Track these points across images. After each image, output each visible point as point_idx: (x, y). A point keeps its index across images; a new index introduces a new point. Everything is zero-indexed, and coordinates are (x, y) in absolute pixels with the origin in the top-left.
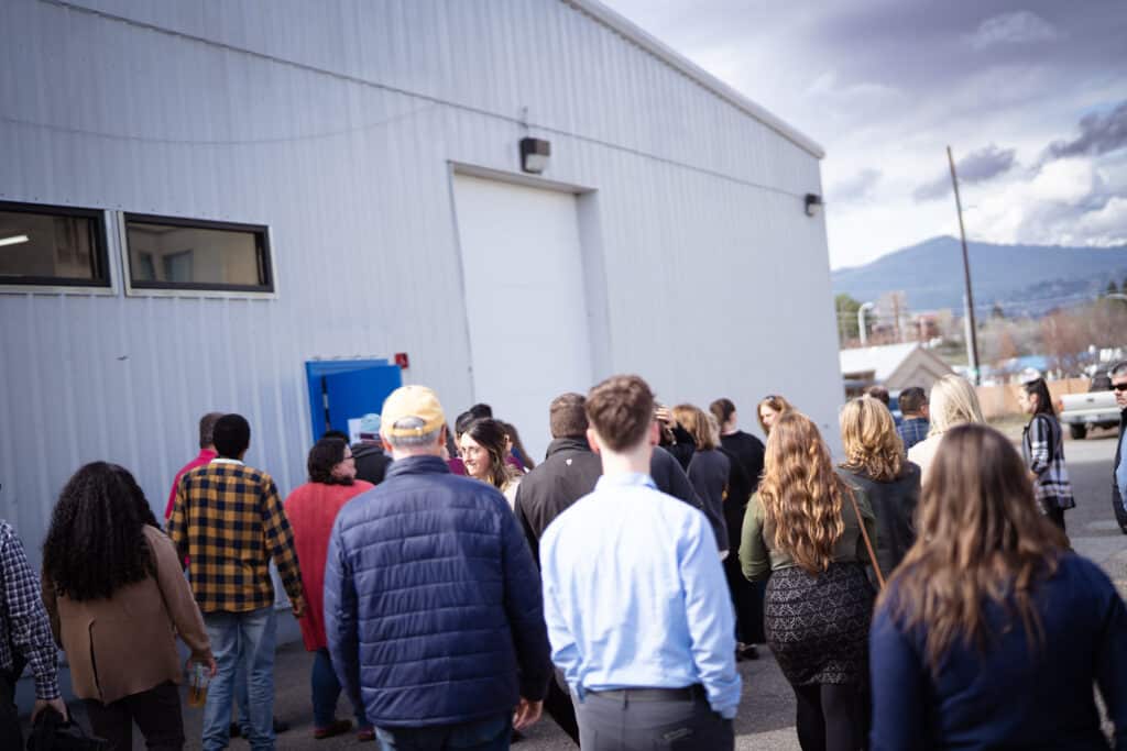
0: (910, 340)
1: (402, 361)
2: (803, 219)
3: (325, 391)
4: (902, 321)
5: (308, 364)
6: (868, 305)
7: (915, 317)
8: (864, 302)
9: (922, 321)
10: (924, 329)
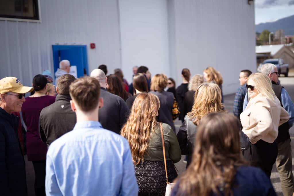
0: (283, 43)
1: (93, 46)
2: (247, 6)
3: (59, 55)
4: (281, 38)
5: (53, 46)
6: (272, 33)
7: (286, 37)
8: (271, 32)
9: (288, 38)
10: (288, 41)
